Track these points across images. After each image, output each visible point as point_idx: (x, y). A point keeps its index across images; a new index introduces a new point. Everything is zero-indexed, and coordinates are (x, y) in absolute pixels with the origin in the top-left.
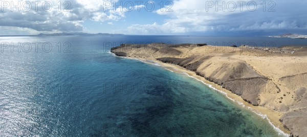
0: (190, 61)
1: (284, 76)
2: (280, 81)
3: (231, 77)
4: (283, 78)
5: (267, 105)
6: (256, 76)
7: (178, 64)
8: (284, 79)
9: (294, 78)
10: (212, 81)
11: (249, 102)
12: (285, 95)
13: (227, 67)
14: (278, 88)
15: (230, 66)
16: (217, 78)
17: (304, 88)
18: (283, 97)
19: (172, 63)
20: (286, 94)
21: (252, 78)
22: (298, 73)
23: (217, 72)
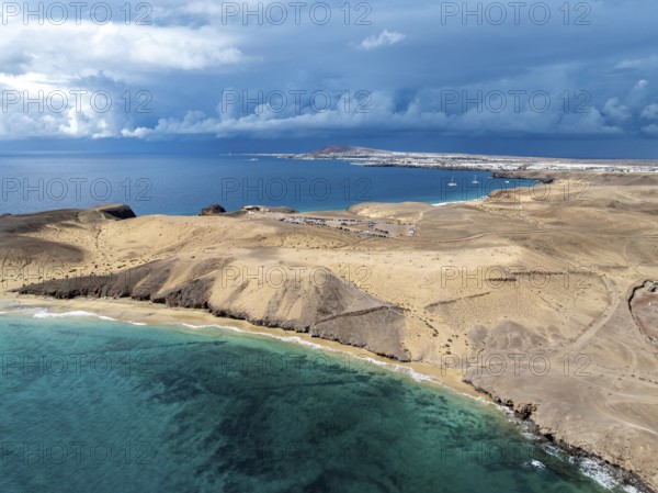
0: (164, 280)
1: (432, 301)
2: (428, 314)
3: (323, 311)
4: (432, 305)
5: (427, 359)
6: (376, 305)
7: (126, 295)
8: (435, 308)
9: (455, 306)
10: (276, 326)
11: (392, 357)
12: (450, 341)
13: (297, 288)
14: (431, 327)
15: (305, 286)
16: (289, 318)
17: (483, 327)
18: (449, 343)
19: (98, 294)
20: (452, 338)
21: (373, 310)
22: (460, 296)
23: (278, 303)
